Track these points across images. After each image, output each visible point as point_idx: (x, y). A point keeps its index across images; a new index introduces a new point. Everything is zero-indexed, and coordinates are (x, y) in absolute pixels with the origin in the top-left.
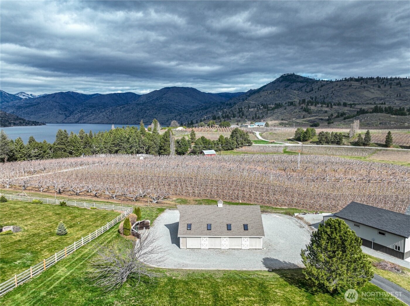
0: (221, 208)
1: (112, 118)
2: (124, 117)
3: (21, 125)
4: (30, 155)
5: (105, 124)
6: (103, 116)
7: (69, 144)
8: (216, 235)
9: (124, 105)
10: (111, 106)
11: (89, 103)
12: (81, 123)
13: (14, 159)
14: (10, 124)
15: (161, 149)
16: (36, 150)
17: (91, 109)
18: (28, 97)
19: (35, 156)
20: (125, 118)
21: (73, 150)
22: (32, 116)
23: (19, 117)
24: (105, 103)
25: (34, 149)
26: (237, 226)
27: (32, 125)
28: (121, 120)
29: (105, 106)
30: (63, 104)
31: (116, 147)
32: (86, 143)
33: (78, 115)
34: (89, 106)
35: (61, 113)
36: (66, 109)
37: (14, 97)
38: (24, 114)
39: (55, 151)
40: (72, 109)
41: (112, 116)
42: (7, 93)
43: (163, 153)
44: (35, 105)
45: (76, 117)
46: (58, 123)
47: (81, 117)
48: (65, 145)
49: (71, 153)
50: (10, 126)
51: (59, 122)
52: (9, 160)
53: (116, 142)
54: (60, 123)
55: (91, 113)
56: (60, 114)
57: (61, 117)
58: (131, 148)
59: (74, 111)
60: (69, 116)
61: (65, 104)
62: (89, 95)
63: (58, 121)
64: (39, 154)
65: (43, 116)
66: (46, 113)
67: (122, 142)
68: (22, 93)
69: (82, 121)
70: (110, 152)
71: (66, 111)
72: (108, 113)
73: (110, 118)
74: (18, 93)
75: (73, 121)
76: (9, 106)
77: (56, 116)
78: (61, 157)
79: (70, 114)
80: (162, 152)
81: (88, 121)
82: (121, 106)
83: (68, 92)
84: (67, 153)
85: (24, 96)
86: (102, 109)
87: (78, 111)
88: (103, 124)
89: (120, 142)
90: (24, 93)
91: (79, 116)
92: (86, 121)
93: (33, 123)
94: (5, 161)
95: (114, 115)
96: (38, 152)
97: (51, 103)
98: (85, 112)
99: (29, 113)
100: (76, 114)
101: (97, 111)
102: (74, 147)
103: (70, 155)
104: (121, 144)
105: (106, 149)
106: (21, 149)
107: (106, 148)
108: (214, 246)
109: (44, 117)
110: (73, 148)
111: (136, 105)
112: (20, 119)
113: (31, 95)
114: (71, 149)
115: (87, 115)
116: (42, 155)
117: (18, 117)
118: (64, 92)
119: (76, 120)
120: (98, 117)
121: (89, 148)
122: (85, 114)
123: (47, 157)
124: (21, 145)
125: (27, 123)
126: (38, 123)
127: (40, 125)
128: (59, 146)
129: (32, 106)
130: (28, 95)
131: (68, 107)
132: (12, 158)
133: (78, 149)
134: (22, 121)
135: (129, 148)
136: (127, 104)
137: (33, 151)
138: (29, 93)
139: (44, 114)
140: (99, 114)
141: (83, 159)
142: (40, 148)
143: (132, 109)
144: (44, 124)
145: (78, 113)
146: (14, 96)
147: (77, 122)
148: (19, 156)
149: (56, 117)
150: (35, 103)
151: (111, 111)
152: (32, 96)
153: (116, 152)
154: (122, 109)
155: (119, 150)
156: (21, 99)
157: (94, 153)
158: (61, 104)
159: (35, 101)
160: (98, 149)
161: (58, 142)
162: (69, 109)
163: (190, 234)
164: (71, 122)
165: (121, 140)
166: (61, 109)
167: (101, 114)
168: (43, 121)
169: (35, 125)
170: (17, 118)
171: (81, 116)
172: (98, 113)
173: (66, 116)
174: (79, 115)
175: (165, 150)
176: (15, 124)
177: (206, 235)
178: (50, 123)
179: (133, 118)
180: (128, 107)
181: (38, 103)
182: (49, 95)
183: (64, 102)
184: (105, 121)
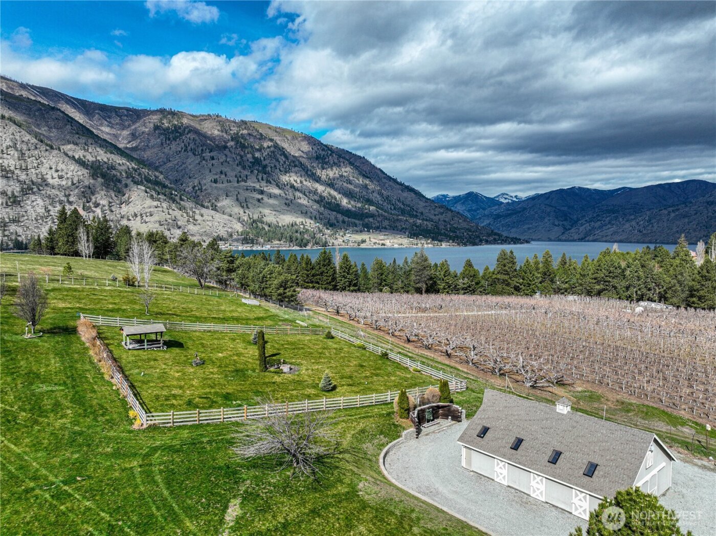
0: (563, 415)
1: (649, 231)
2: (675, 230)
3: (494, 244)
4: (456, 286)
5: (634, 242)
6: (631, 228)
7: (516, 273)
8: (520, 463)
9: (678, 205)
10: (650, 210)
11: (607, 205)
12: (588, 241)
13: (436, 291)
14: (480, 242)
15: (692, 296)
16: (466, 279)
17: (609, 216)
18: (512, 200)
19: (463, 289)
20: (677, 231)
21: (521, 285)
22: (514, 230)
23: (496, 231)
24: (637, 204)
25: (464, 277)
26: (573, 461)
27: (509, 243)
28: (668, 234)
29: (637, 209)
30: (563, 208)
31: (599, 285)
32: (545, 274)
33: (584, 226)
34: (606, 210)
35: (557, 224)
36: (565, 216)
37: (493, 202)
38: (502, 227)
39: (493, 283)
40: (576, 216)
41: (648, 228)
42: (485, 197)
43: (695, 305)
44: (520, 212)
45: (581, 230)
46: (550, 240)
47: (590, 230)
48: (509, 275)
49: (517, 289)
50: (480, 245)
51: (553, 238)
52: (428, 291)
53: (601, 275)
54: (554, 241)
55: (609, 223)
56: (555, 225)
57: (557, 231)
58: (627, 288)
59: (578, 220)
60: (570, 229)
61: (566, 208)
62: (609, 191)
63: (550, 236)
64: (469, 287)
65: (529, 229)
66: (534, 224)
67: (610, 277)
68: (503, 194)
69: (591, 238)
70: (589, 293)
71: (566, 220)
72: (642, 222)
73: (644, 232)
74: (499, 195)
75: (576, 237)
76: (485, 215)
77: (548, 229)
78: (501, 293)
79: (572, 226)
80: (693, 303)
81: (603, 237)
82: (671, 209)
83: (573, 187)
84: (511, 288)
85: (506, 199)
86: (631, 215)
87: (586, 221)
88: (631, 242)
89: (606, 276)
90: (507, 195)
91: (587, 229)
92: (598, 237)
93: (512, 241)
94: (423, 292)
95: (653, 226)
96: (468, 283)
97: (543, 207)
98: (598, 220)
99: (509, 225)
100: (582, 226)
101: (621, 219)
102: (523, 279)
103: (515, 292)
104: (609, 279)
105: (581, 288)
106: (445, 277)
107: (581, 285)
108: (517, 483)
109: (530, 231)
110: (521, 280)
111: (705, 204)
112: (496, 234)
113: (516, 197)
114: (517, 283)
115: (601, 227)
116: (473, 287)
117: (492, 231)
118: (566, 188)
119: (582, 236)
120: (621, 230)
121: (549, 282)
122: (598, 224)
123: (481, 292)
124: (446, 272)
125: (503, 240)
126: (520, 239)
127: (522, 243)
128: (499, 276)
129: (515, 214)
130: (512, 197)
131: (570, 214)
132: (432, 289)
133: (530, 282)
134: (497, 237)
135: (623, 289)
136: (684, 203)
137: (462, 280)
138: (513, 194)
139: (531, 226)
140: (624, 224)
141: (538, 299)
142: (471, 277)
143: (696, 214)
144: (527, 242)
145: (585, 224)
146: (493, 199)
147: (582, 240)
148: (442, 287)
149: (549, 231)
150: (519, 210)
151: (647, 218)
152: (517, 199)
153: (599, 293)
154: (673, 215)
155: (604, 290)
156: (502, 203)
157: (558, 291)
158: (558, 209)
159: (520, 206)
160: (567, 286)
161: (499, 269)
162: (571, 216)
163: (477, 445)
164: (572, 238)
165: (610, 273)
166: (557, 218)
167: (627, 225)
168: (529, 237)
169: (515, 243)
170: (493, 233)
171: (590, 228)
172: (622, 223)
173: (565, 228)
174: (587, 226)
175: (700, 298)
176: (487, 242)
177: (504, 456)
178: (539, 240)
179: (695, 230)
180: (687, 209)
181: (525, 209)
182: (542, 195)
183: (563, 206)
184: (635, 237)
